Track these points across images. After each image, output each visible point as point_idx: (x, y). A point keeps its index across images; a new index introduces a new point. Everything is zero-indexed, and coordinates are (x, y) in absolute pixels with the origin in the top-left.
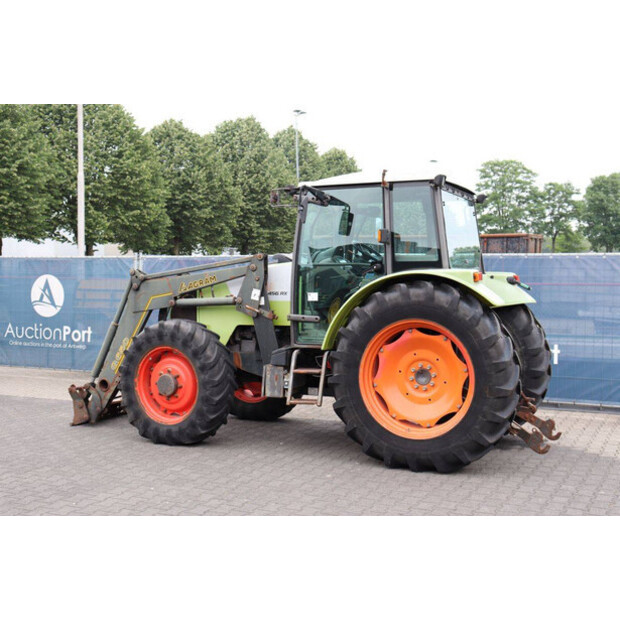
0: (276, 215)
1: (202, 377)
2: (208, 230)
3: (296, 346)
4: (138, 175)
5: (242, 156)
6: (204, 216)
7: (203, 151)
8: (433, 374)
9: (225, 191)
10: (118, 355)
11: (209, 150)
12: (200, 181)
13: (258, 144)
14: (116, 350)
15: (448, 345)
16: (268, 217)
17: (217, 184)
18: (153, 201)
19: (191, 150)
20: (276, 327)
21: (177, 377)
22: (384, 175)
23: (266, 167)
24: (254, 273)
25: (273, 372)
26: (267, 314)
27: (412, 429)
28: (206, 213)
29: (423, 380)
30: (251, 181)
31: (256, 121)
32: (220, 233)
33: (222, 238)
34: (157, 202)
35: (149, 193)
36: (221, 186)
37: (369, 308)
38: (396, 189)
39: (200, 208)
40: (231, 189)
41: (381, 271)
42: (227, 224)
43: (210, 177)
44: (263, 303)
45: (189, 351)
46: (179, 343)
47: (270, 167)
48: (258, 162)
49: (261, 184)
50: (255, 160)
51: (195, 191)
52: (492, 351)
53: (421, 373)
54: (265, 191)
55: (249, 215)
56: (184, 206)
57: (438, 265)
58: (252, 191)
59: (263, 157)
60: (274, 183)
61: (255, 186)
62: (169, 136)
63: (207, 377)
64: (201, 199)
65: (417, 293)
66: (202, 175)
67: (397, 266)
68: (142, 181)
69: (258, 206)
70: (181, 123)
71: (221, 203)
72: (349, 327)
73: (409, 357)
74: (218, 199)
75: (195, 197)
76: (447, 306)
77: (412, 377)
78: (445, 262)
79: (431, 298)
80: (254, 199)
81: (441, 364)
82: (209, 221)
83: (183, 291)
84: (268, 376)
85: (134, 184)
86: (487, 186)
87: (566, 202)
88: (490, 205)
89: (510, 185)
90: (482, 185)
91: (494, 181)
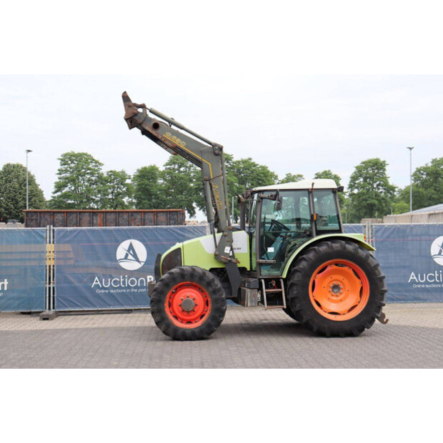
1: (214, 296)
3: (261, 277)
8: (342, 287)
15: (351, 271)
20: (239, 268)
21: (194, 299)
22: (313, 185)
24: (227, 238)
25: (251, 293)
26: (234, 261)
27: (337, 316)
29: (335, 290)
37: (311, 255)
38: (314, 193)
41: (310, 236)
44: (231, 254)
45: (204, 283)
46: (197, 279)
52: (376, 272)
53: (336, 287)
57: (340, 231)
63: (217, 296)
65: (336, 246)
67: (319, 233)
72: (301, 266)
73: (329, 279)
76: (353, 251)
77: (330, 290)
78: (343, 230)
79: (345, 248)
81: (346, 281)
84: (249, 295)
86: (66, 171)
87: (122, 184)
88: (69, 185)
89: (84, 170)
90: (63, 171)
91: (71, 168)
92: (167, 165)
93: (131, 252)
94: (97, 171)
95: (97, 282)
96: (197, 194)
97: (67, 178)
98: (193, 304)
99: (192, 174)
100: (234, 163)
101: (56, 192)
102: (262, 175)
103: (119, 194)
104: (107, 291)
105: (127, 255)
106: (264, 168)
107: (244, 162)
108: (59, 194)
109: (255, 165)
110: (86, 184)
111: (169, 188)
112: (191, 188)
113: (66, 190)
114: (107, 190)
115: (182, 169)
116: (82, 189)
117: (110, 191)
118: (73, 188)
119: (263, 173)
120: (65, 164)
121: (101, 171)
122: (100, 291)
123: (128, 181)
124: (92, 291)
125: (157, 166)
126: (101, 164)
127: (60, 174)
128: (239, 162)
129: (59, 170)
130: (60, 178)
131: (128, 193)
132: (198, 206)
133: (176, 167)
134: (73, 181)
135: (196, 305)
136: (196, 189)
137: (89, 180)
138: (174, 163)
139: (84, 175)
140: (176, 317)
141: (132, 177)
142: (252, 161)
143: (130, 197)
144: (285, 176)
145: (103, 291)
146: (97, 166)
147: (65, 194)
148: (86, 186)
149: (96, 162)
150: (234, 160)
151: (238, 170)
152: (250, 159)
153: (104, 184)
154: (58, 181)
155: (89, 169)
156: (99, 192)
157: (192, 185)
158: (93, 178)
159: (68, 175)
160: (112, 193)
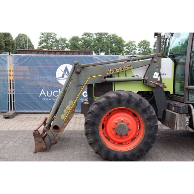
3: (189, 102)
10: (65, 111)
14: (65, 108)
21: (128, 124)
24: (156, 64)
25: (181, 117)
26: (162, 85)
44: (159, 80)
83: (110, 73)
84: (178, 119)
86: (43, 37)
87: (64, 43)
88: (44, 43)
89: (49, 37)
90: (41, 37)
91: (45, 36)
92: (83, 36)
93: (66, 73)
94: (55, 37)
95: (43, 93)
96: (94, 48)
97: (43, 40)
98: (127, 129)
99: (92, 40)
100: (109, 35)
101: (39, 46)
102: (120, 41)
103: (63, 47)
104: (50, 99)
105: (63, 75)
106: (120, 38)
107: (113, 35)
108: (40, 46)
109: (117, 37)
110: (51, 42)
111: (83, 45)
112: (92, 45)
113: (43, 45)
114: (59, 45)
115: (88, 38)
116: (49, 45)
117: (60, 46)
118: (45, 44)
119: (120, 40)
120: (42, 34)
121: (56, 38)
122: (45, 99)
123: (67, 42)
124: (40, 99)
125: (78, 36)
126: (56, 35)
127: (40, 38)
128: (111, 35)
129: (40, 37)
130: (40, 40)
131: (67, 47)
132: (94, 52)
133: (86, 36)
134: (45, 41)
135: (129, 130)
136: (94, 45)
137: (52, 41)
138: (85, 35)
139: (50, 39)
140: (109, 138)
141: (68, 40)
142: (116, 35)
143: (68, 48)
144: (129, 42)
145: (47, 99)
146: (54, 36)
147: (43, 46)
148: (51, 44)
149: (55, 34)
150: (109, 34)
151: (110, 38)
152: (115, 34)
153: (58, 43)
154: (40, 41)
155: (52, 37)
156: (56, 46)
157: (92, 44)
158: (53, 40)
159: (43, 39)
160: (61, 46)
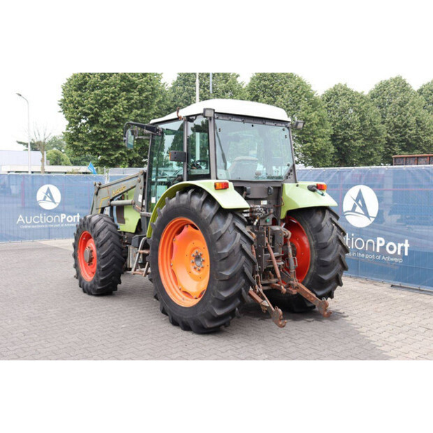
0: (414, 142)
2: (362, 154)
4: (309, 121)
5: (390, 103)
6: (358, 145)
7: (359, 102)
9: (374, 128)
11: (364, 101)
12: (355, 122)
13: (402, 94)
16: (408, 143)
17: (368, 123)
18: (320, 137)
19: (351, 102)
23: (408, 109)
28: (360, 143)
30: (395, 120)
31: (403, 78)
32: (371, 155)
33: (372, 159)
34: (323, 137)
35: (317, 132)
36: (371, 124)
39: (355, 140)
40: (379, 126)
42: (375, 149)
43: (362, 119)
47: (410, 109)
48: (402, 106)
49: (403, 121)
50: (399, 105)
51: (352, 129)
54: (405, 126)
55: (394, 143)
56: (344, 139)
58: (396, 127)
59: (406, 102)
60: (412, 120)
61: (399, 123)
62: (336, 94)
64: (356, 134)
66: (357, 118)
68: (312, 125)
69: (401, 136)
70: (346, 85)
71: (371, 136)
74: (368, 133)
75: (351, 133)
80: (397, 132)
82: (362, 148)
85: (307, 127)
